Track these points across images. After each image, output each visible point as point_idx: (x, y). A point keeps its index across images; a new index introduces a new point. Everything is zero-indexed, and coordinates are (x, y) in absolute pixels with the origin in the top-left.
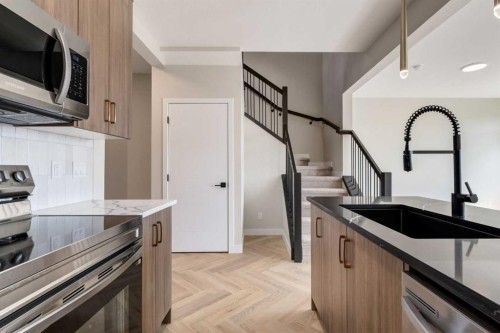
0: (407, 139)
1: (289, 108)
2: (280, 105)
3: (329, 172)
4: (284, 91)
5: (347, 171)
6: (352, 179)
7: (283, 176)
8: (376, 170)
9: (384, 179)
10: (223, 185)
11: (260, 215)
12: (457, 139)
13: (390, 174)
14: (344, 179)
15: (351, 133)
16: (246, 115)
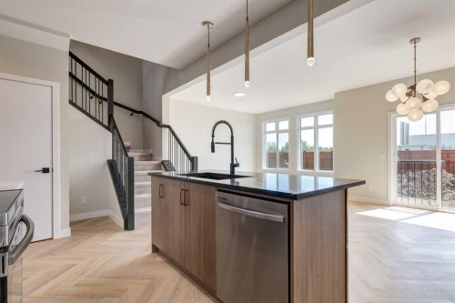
0: (213, 136)
1: (115, 100)
2: (106, 96)
3: (149, 157)
4: (110, 83)
5: (165, 157)
6: (169, 162)
7: (108, 161)
8: (188, 155)
9: (193, 160)
10: (46, 170)
11: (84, 200)
12: (232, 137)
13: (197, 158)
14: (163, 163)
15: (169, 127)
16: (71, 102)
